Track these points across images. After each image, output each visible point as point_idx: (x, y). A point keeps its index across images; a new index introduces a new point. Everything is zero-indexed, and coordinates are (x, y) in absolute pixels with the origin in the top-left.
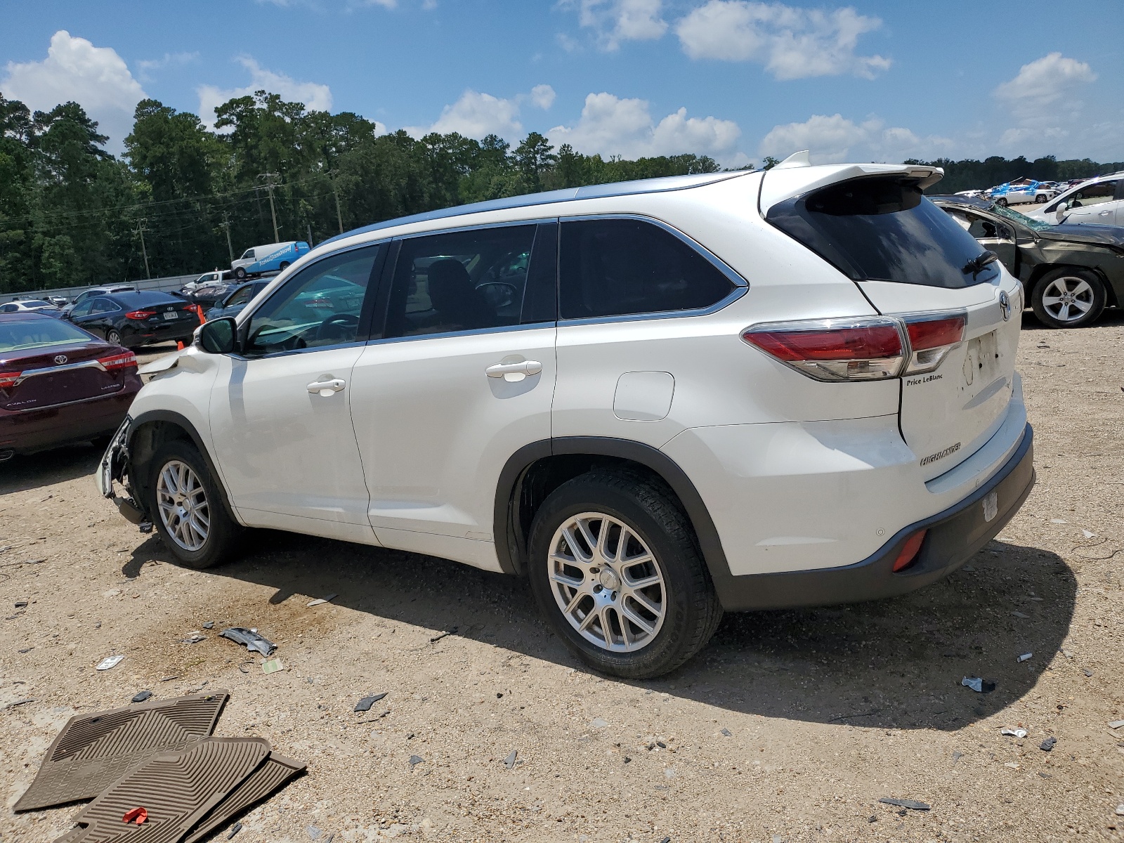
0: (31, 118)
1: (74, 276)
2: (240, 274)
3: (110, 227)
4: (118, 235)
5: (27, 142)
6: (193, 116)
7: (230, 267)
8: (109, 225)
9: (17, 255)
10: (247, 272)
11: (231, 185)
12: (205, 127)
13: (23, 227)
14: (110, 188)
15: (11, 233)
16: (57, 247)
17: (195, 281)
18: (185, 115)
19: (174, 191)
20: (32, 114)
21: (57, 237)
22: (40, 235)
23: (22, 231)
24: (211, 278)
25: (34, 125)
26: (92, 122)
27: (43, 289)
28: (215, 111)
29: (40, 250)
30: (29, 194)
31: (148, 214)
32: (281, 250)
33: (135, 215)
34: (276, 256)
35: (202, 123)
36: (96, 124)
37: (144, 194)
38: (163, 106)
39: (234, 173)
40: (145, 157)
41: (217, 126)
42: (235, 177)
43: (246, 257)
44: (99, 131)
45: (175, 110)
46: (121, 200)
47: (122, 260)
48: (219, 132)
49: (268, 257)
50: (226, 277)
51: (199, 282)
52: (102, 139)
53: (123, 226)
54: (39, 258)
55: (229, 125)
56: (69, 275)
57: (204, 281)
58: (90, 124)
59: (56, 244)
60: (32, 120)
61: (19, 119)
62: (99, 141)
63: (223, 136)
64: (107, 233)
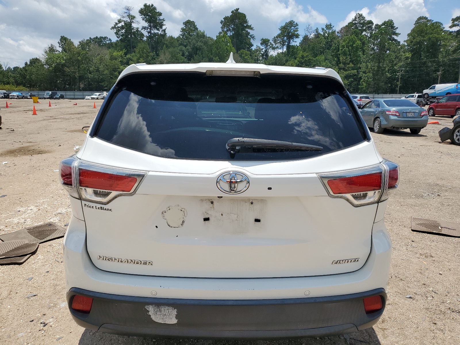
0: (373, 27)
1: (370, 90)
2: (426, 96)
3: (389, 71)
4: (391, 74)
5: (369, 36)
6: (440, 23)
7: (422, 92)
8: (389, 70)
9: (352, 79)
10: (429, 95)
11: (449, 55)
12: (444, 28)
13: (357, 69)
14: (394, 55)
15: (352, 71)
16: (367, 78)
17: (405, 97)
18: (436, 23)
19: (421, 57)
20: (374, 25)
21: (368, 74)
22: (362, 73)
23: (356, 71)
24: (413, 96)
25: (374, 30)
26: (396, 27)
27: (357, 93)
28: (452, 20)
29: (361, 78)
30: (363, 57)
31: (406, 67)
32: (449, 87)
33: (401, 67)
34: (445, 90)
35: (443, 26)
36: (397, 28)
37: (407, 58)
38: (428, 19)
39: (452, 49)
40: (412, 42)
41: (451, 27)
42: (452, 52)
43: (431, 89)
44: (397, 31)
45: (433, 21)
46: (397, 60)
47: (390, 85)
48: (451, 30)
49: (441, 90)
50: (419, 97)
51: (407, 98)
52: (397, 34)
53: (395, 71)
54: (359, 81)
55: (457, 27)
56: (367, 89)
57: (409, 97)
58: (395, 28)
59: (366, 77)
60: (374, 27)
61: (369, 27)
62: (396, 35)
63: (452, 32)
64: (387, 73)
